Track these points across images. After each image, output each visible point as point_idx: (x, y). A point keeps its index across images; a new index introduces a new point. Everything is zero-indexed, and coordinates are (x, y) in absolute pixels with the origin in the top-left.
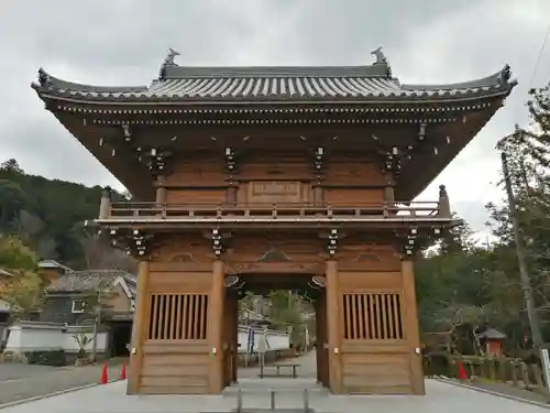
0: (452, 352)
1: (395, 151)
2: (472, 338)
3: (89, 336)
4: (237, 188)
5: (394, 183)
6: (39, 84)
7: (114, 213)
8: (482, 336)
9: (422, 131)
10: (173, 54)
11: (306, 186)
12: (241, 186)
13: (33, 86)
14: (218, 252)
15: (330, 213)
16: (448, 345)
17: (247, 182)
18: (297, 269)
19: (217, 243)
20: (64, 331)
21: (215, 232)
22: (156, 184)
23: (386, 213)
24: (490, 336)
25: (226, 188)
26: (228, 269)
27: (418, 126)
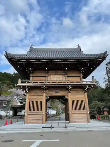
0: (96, 114)
1: (83, 69)
2: (101, 110)
3: (8, 111)
4: (48, 76)
5: (83, 75)
6: (5, 54)
7: (21, 83)
8: (103, 110)
9: (89, 64)
10: (32, 45)
11: (63, 76)
12: (49, 76)
13: (4, 55)
14: (44, 91)
15: (69, 82)
16: (95, 112)
17: (50, 75)
18: (62, 95)
19: (44, 89)
20: (2, 110)
21: (44, 87)
22: (30, 76)
23: (81, 82)
24: (105, 110)
25: (46, 77)
26: (47, 95)
27: (87, 63)
